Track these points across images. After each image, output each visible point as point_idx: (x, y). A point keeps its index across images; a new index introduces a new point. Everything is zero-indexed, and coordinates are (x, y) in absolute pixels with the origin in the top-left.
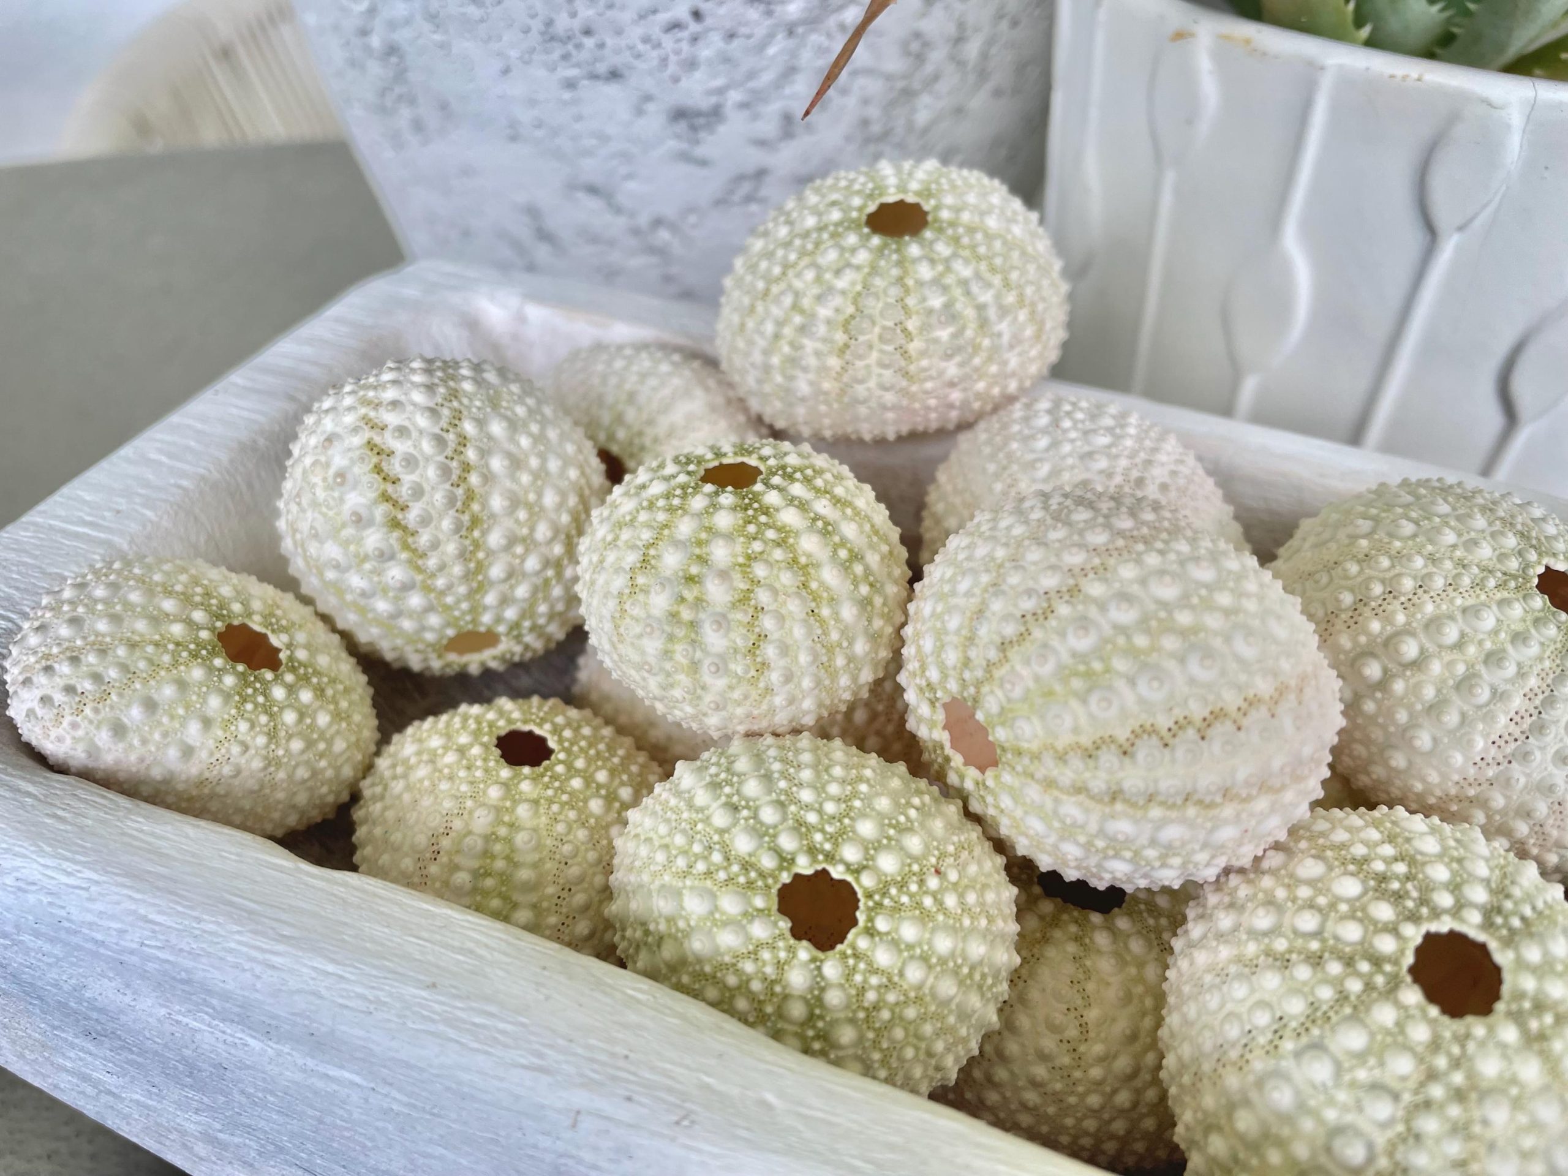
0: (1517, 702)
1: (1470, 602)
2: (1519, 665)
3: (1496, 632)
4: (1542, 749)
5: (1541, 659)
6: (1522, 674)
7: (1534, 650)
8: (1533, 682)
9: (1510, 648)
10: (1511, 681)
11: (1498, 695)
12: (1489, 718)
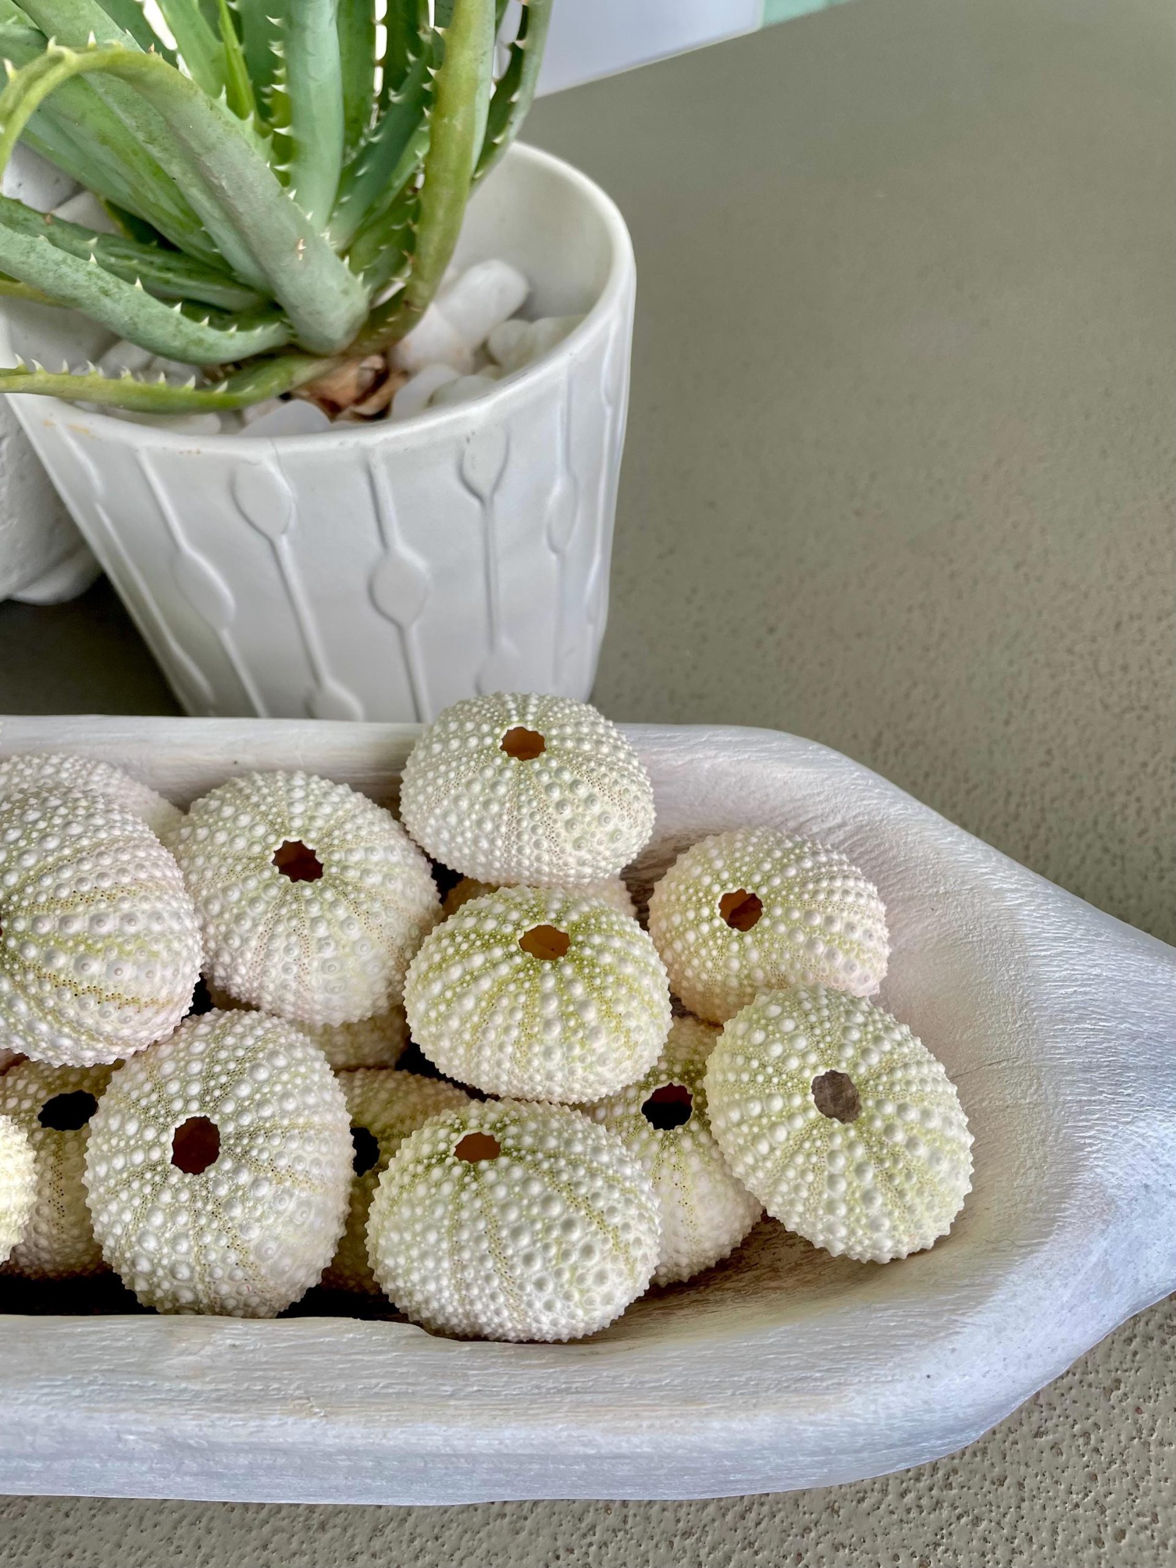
0: (254, 943)
1: (227, 883)
2: (254, 920)
3: (240, 901)
4: (274, 966)
5: (266, 912)
6: (255, 925)
7: (260, 907)
8: (261, 929)
9: (248, 910)
10: (249, 931)
11: (245, 941)
12: (242, 954)
